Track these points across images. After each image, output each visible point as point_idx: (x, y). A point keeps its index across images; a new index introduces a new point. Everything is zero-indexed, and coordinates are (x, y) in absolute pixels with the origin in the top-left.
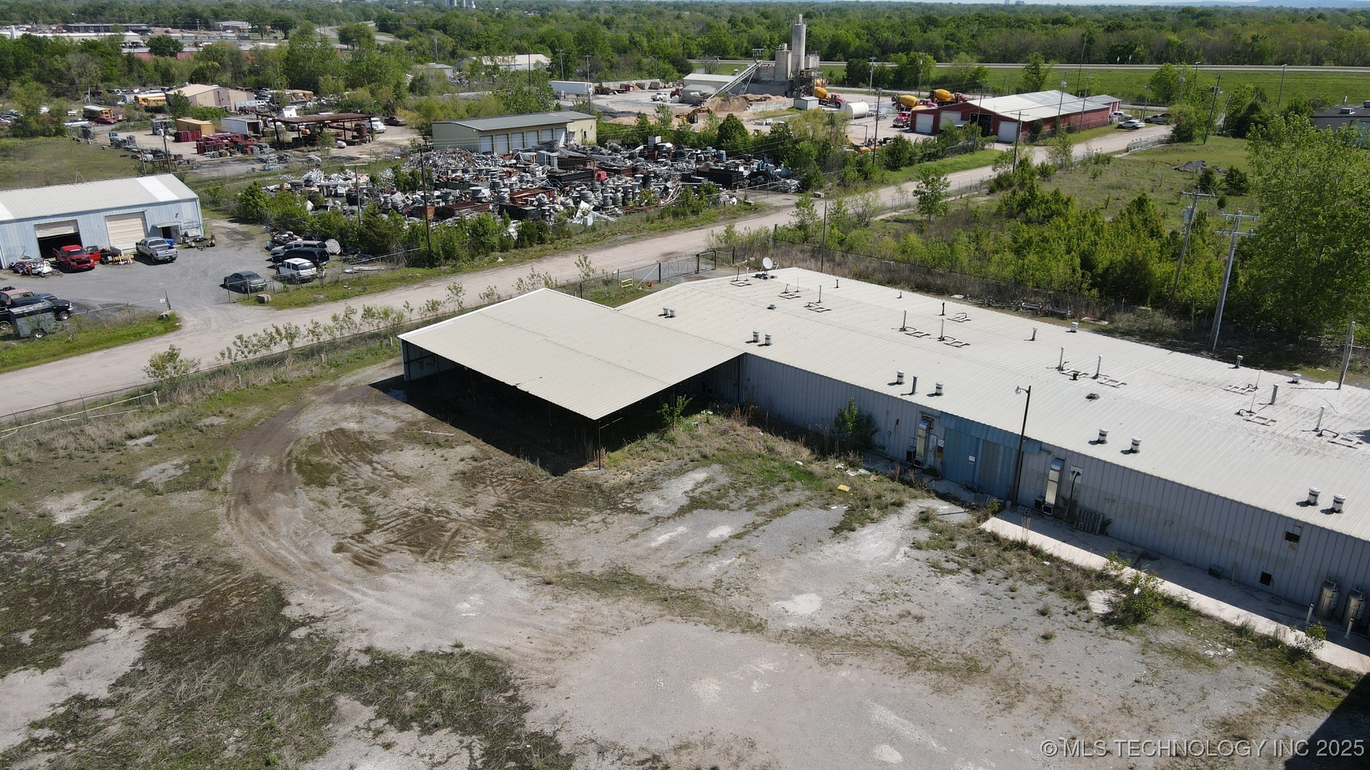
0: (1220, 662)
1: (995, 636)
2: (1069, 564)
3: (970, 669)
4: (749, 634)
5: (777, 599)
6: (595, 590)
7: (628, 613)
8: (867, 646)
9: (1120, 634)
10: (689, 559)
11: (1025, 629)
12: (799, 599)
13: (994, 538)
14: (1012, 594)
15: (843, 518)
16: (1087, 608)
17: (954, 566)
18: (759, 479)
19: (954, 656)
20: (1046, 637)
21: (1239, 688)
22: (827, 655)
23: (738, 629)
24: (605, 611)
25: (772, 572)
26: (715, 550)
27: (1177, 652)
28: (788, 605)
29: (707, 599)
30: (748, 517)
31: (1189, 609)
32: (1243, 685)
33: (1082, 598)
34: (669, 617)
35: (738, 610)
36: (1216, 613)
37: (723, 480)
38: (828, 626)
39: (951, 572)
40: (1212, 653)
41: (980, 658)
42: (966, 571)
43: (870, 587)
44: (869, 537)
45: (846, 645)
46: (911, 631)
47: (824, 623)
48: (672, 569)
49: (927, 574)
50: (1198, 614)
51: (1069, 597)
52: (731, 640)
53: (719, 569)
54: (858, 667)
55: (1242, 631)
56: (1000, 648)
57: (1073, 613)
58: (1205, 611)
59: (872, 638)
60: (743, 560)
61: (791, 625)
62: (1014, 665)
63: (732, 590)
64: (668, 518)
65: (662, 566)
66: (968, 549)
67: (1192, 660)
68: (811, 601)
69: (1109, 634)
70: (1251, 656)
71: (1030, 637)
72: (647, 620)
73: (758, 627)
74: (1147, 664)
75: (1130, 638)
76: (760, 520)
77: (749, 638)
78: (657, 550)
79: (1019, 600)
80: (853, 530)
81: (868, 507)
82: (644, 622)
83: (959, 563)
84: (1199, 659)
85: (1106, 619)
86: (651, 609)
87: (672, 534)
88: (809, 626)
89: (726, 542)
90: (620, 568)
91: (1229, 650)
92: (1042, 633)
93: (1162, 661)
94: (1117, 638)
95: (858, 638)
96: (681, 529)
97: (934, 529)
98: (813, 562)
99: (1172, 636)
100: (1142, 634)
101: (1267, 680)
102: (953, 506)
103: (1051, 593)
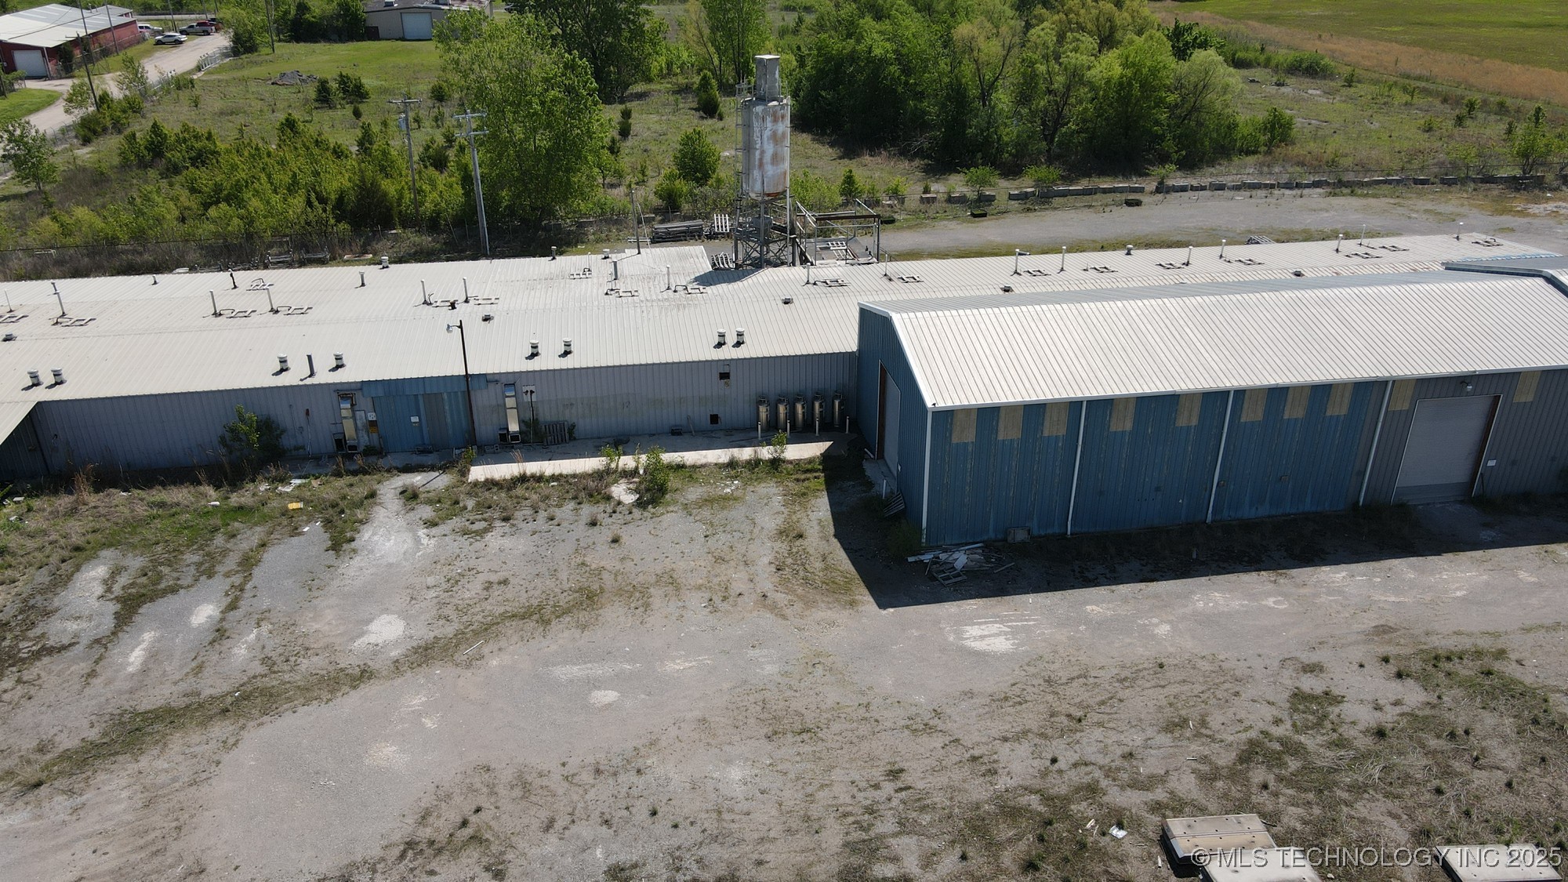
0: (738, 493)
1: (579, 560)
2: (574, 476)
3: (589, 598)
4: (362, 686)
5: (353, 640)
6: (117, 753)
7: (197, 749)
8: (486, 629)
9: (660, 510)
10: (200, 659)
11: (594, 543)
12: (374, 627)
13: (491, 484)
14: (555, 522)
15: (328, 535)
16: (619, 503)
17: (483, 524)
18: (183, 540)
19: (565, 594)
20: (615, 541)
21: (766, 504)
22: (460, 657)
23: (345, 689)
24: (161, 764)
25: (314, 619)
26: (220, 633)
27: (708, 501)
28: (372, 639)
29: (275, 683)
30: (219, 584)
31: (686, 467)
32: (766, 501)
33: (609, 498)
34: (252, 724)
35: (325, 672)
36: (703, 461)
37: (136, 562)
38: (432, 635)
39: (486, 530)
40: (729, 490)
41: (586, 585)
42: (498, 523)
43: (431, 581)
44: (376, 538)
45: (467, 639)
46: (509, 596)
47: (424, 633)
48: (191, 679)
49: (468, 542)
50: (695, 467)
51: (598, 502)
52: (350, 702)
53: (250, 648)
54: (500, 649)
55: (732, 464)
56: (592, 568)
57: (614, 512)
58: (699, 463)
59: (483, 620)
60: (266, 627)
61: (395, 654)
62: (616, 575)
63: (293, 659)
64: (113, 633)
65: (175, 683)
66: (478, 504)
67: (724, 501)
68: (390, 622)
69: (654, 514)
70: (752, 479)
71: (604, 547)
72: (231, 741)
73: (364, 675)
74: (700, 521)
75: (671, 508)
76: (237, 580)
77: (368, 689)
78: (145, 671)
79: (565, 524)
80: (352, 540)
81: (342, 512)
82: (226, 746)
83: (485, 520)
84: (726, 498)
85: (640, 504)
86: (221, 729)
87: (144, 646)
88: (415, 644)
89: (223, 620)
90: (121, 715)
91: (736, 482)
92: (610, 540)
93: (706, 513)
94: (663, 514)
95: (471, 628)
96: (148, 636)
97: (430, 502)
98: (346, 589)
99: (694, 493)
100: (675, 502)
101: (775, 490)
102: (424, 474)
103: (582, 506)
